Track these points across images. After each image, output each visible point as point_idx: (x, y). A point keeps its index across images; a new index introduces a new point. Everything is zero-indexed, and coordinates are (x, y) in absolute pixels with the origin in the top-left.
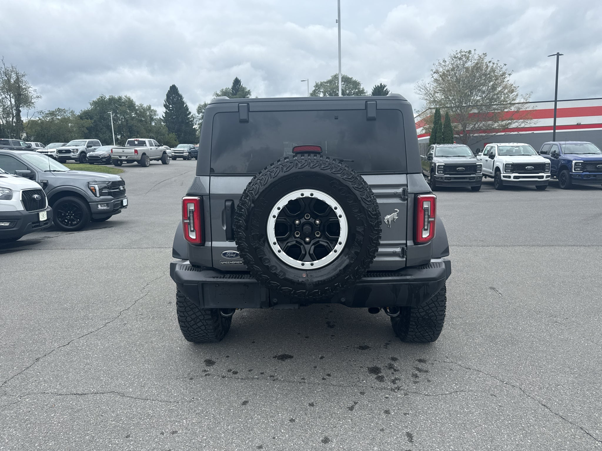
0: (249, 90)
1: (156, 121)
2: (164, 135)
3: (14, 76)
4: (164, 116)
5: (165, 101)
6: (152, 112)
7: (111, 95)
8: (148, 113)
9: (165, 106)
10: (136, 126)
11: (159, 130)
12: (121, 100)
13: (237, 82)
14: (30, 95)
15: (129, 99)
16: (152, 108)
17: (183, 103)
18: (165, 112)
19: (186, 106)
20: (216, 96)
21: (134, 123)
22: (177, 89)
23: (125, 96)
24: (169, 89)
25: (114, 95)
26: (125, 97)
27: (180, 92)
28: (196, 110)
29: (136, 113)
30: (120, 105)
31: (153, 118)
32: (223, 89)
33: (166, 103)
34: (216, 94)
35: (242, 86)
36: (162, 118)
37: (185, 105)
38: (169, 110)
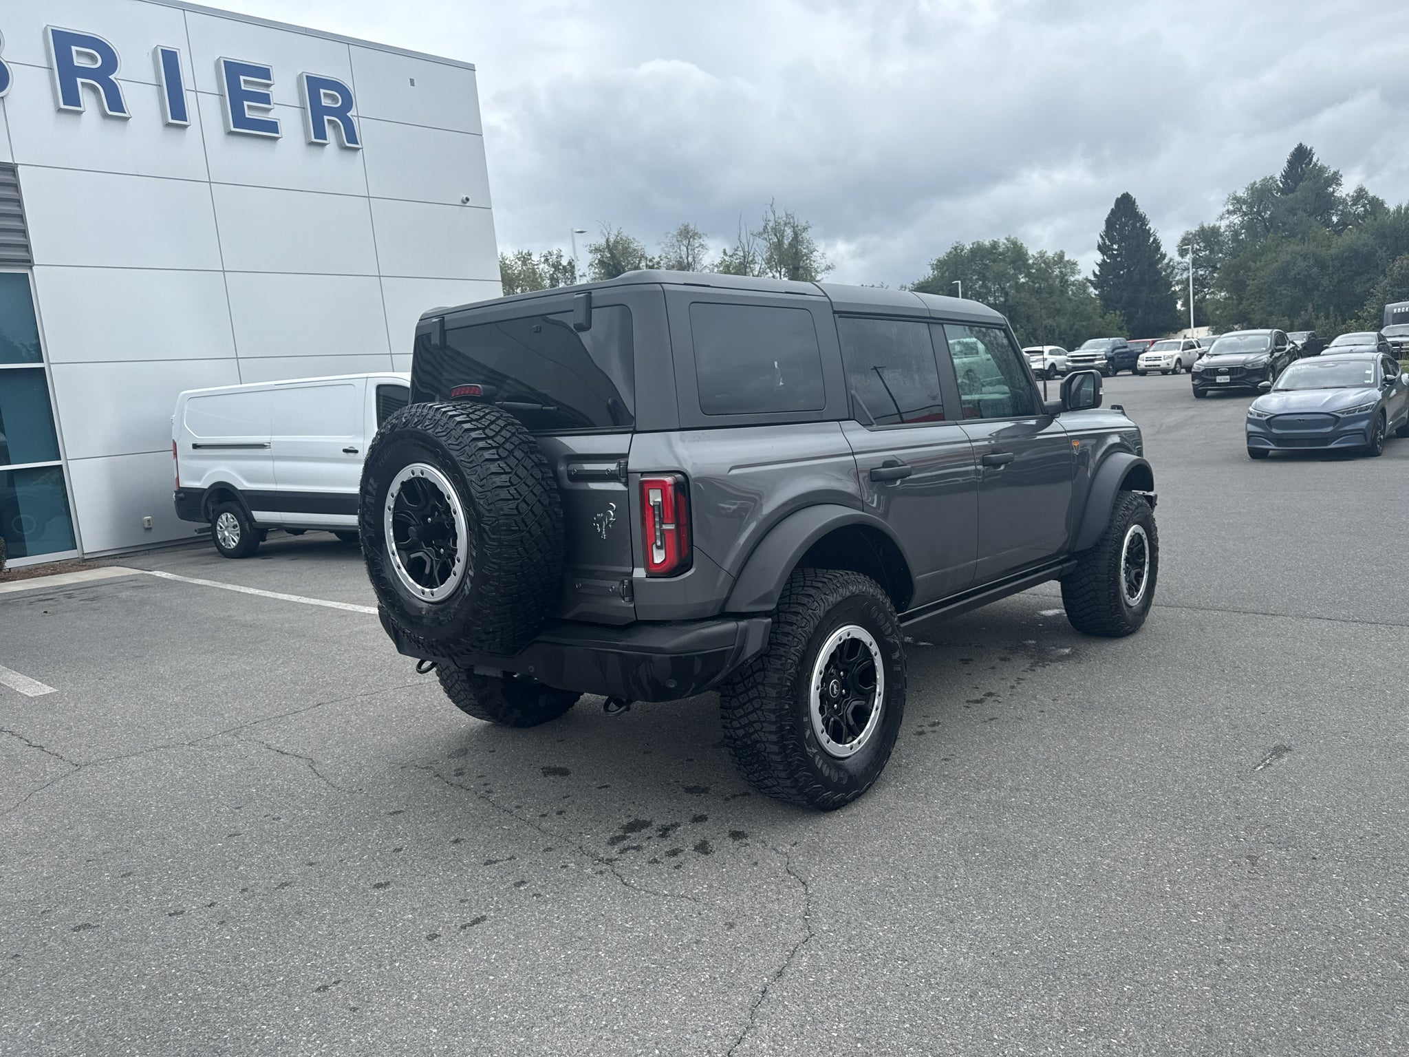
0: (1336, 173)
1: (1074, 288)
2: (1090, 318)
3: (789, 232)
4: (1098, 273)
5: (1102, 237)
6: (1065, 267)
7: (975, 241)
8: (1057, 272)
9: (1100, 248)
10: (1024, 304)
11: (1078, 307)
12: (996, 249)
13: (1301, 155)
14: (815, 265)
15: (1015, 243)
16: (1066, 258)
17: (1148, 233)
18: (1099, 261)
19: (1155, 240)
20: (1232, 204)
21: (1021, 298)
22: (1134, 202)
23: (1006, 239)
24: (1113, 207)
25: (981, 240)
26: (1005, 241)
27: (1142, 207)
28: (1177, 249)
29: (1028, 275)
30: (994, 261)
31: (1067, 281)
32: (1255, 183)
33: (1103, 239)
34: (1235, 198)
35: (1315, 165)
36: (1092, 278)
37: (1152, 239)
38: (1111, 257)
